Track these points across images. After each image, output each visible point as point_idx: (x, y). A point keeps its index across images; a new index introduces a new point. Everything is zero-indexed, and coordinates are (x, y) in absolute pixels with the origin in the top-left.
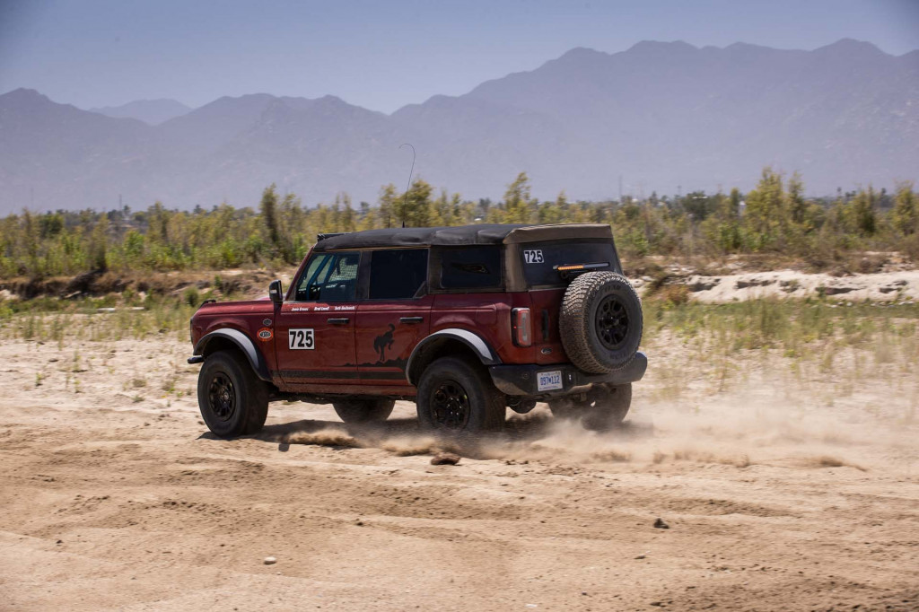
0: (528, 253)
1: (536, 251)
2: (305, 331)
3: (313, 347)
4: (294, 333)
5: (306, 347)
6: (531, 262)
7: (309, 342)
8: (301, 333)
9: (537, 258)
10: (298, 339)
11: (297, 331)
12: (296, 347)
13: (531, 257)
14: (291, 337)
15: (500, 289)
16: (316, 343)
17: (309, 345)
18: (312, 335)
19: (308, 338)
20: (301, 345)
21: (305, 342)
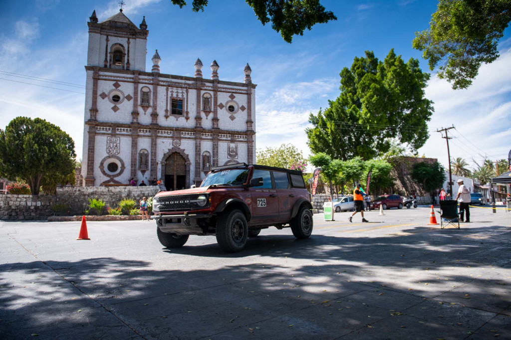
2: (263, 199)
3: (266, 206)
4: (259, 200)
5: (263, 206)
8: (261, 200)
10: (261, 203)
11: (260, 199)
12: (260, 206)
14: (258, 202)
16: (267, 204)
17: (264, 205)
18: (265, 201)
19: (264, 202)
20: (262, 205)
21: (263, 204)
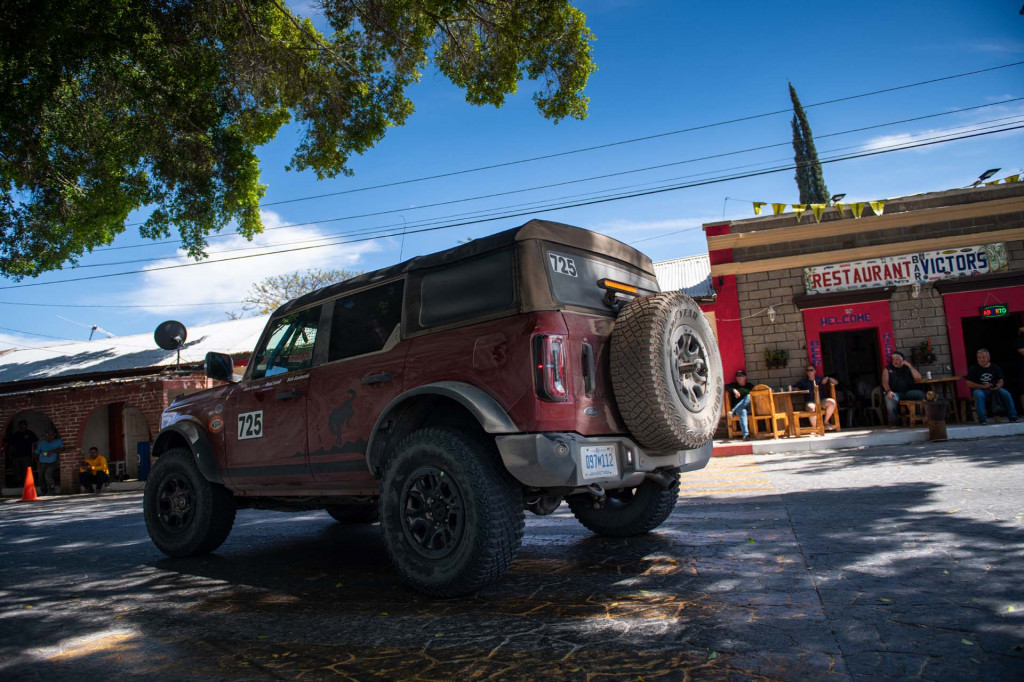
0: (555, 257)
1: (566, 259)
2: (253, 414)
3: (261, 435)
4: (242, 419)
5: (254, 436)
6: (559, 270)
7: (257, 428)
8: (250, 417)
9: (567, 268)
10: (247, 425)
11: (246, 415)
12: (244, 436)
13: (560, 265)
14: (240, 423)
15: (514, 311)
16: (265, 428)
17: (257, 432)
18: (260, 419)
19: (257, 423)
20: (249, 433)
21: (253, 428)
